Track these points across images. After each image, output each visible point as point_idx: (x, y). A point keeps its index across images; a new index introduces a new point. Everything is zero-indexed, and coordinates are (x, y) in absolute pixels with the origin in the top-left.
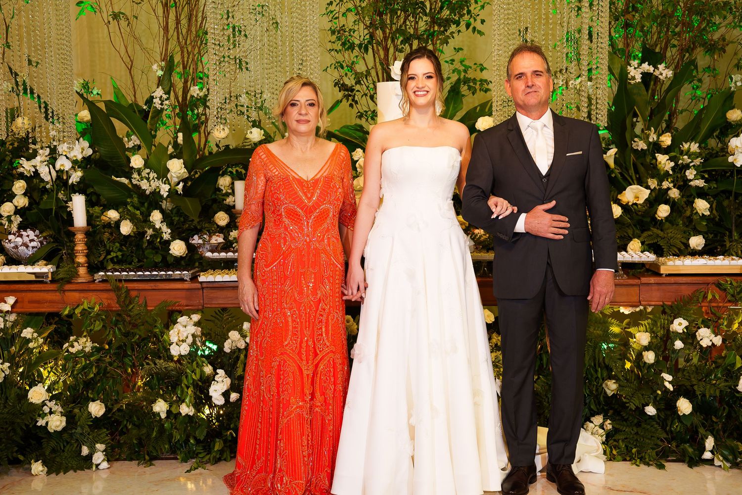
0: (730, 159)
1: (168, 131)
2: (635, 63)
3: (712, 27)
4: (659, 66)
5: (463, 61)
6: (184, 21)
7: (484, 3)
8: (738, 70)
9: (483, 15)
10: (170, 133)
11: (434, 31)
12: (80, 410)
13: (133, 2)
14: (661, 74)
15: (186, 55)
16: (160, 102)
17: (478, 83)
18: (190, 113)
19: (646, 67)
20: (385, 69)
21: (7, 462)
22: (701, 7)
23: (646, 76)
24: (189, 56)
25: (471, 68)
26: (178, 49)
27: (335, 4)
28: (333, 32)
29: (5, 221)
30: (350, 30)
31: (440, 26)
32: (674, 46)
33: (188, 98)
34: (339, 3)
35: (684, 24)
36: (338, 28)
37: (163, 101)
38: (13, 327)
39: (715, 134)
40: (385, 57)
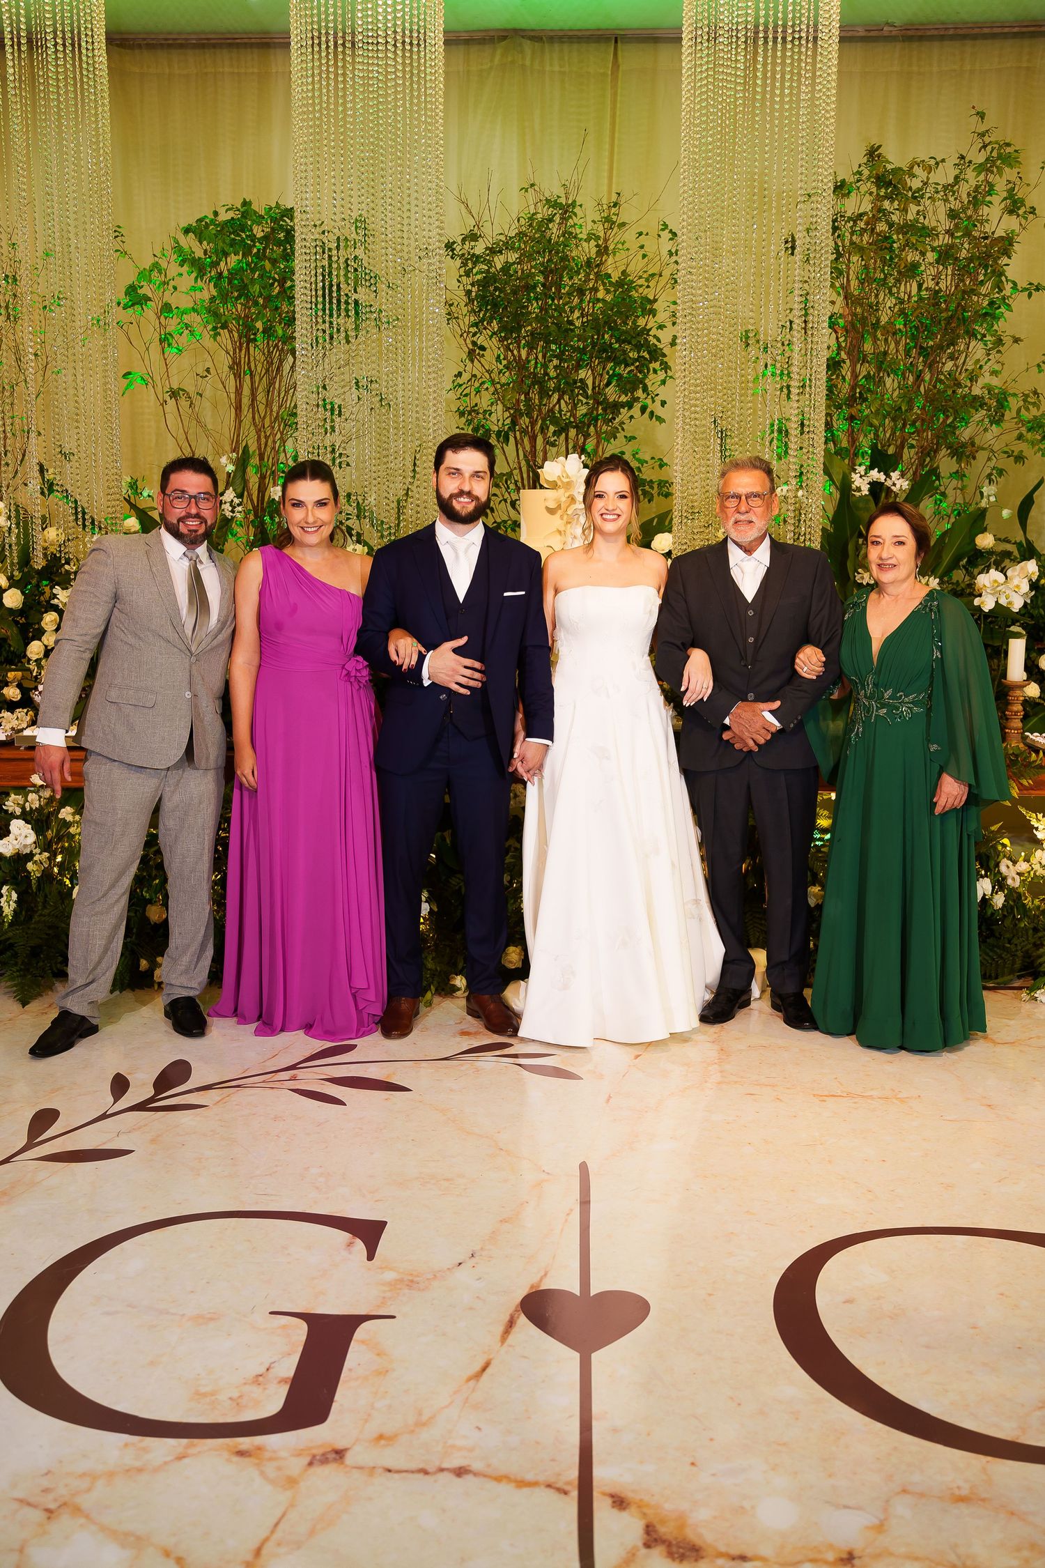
0: (977, 602)
1: (240, 543)
2: (861, 469)
3: (960, 422)
4: (892, 474)
5: (637, 453)
6: (261, 397)
7: (666, 377)
8: (990, 483)
9: (663, 393)
10: (242, 547)
11: (598, 415)
12: (135, 913)
13: (197, 375)
14: (894, 484)
15: (263, 440)
16: (230, 509)
17: (655, 486)
18: (267, 519)
19: (876, 475)
20: (531, 467)
21: (51, 975)
22: (943, 404)
23: (876, 487)
24: (267, 442)
25: (647, 462)
26: (253, 433)
27: (466, 376)
28: (462, 414)
29: (33, 666)
30: (485, 411)
31: (604, 410)
32: (912, 446)
33: (266, 499)
34: (471, 379)
35: (923, 421)
36: (469, 409)
37: (235, 507)
38: (47, 804)
39: (961, 563)
40: (531, 450)
